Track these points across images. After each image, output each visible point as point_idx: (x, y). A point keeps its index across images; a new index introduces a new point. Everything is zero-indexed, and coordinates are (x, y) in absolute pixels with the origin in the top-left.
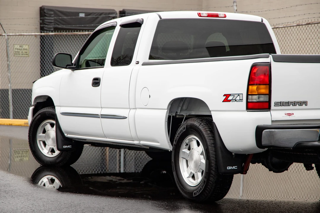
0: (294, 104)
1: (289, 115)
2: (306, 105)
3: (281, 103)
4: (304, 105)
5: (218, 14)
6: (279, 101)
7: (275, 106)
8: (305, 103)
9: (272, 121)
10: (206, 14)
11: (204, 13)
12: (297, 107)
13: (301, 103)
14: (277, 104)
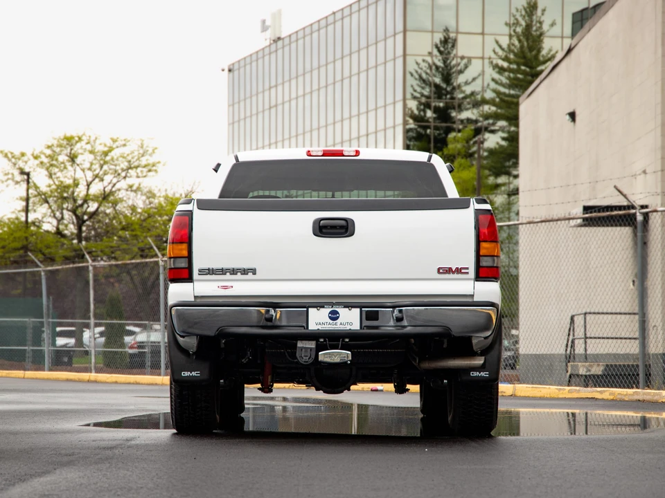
0: (234, 272)
1: (225, 288)
2: (254, 273)
3: (209, 269)
4: (250, 274)
5: (342, 151)
6: (206, 267)
7: (199, 274)
8: (254, 271)
9: (195, 297)
11: (317, 150)
12: (239, 276)
13: (245, 272)
14: (202, 272)
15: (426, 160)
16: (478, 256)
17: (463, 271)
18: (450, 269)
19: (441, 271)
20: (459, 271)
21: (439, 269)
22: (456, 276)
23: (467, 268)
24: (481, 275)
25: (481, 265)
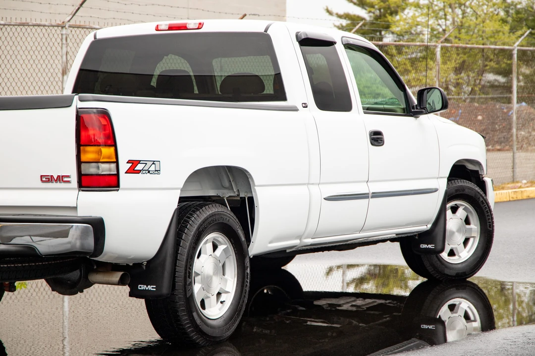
5: (186, 24)
10: (166, 25)
11: (164, 24)
15: (262, 30)
16: (79, 162)
17: (65, 179)
18: (52, 176)
19: (44, 179)
20: (60, 179)
21: (41, 176)
22: (59, 185)
23: (68, 176)
24: (83, 184)
25: (82, 173)
